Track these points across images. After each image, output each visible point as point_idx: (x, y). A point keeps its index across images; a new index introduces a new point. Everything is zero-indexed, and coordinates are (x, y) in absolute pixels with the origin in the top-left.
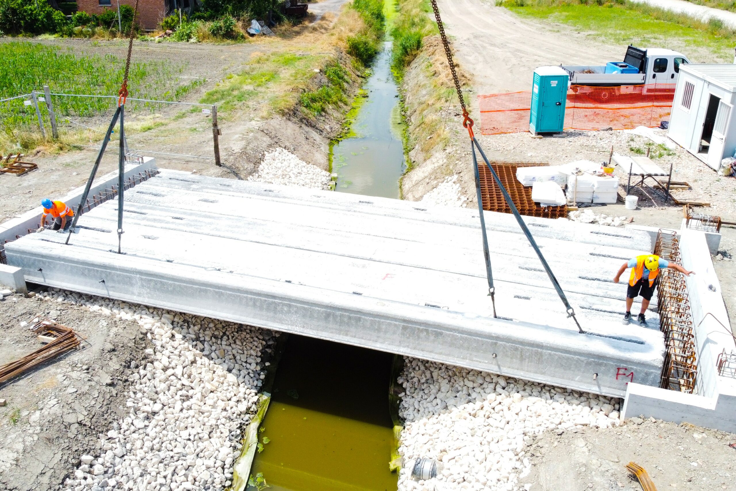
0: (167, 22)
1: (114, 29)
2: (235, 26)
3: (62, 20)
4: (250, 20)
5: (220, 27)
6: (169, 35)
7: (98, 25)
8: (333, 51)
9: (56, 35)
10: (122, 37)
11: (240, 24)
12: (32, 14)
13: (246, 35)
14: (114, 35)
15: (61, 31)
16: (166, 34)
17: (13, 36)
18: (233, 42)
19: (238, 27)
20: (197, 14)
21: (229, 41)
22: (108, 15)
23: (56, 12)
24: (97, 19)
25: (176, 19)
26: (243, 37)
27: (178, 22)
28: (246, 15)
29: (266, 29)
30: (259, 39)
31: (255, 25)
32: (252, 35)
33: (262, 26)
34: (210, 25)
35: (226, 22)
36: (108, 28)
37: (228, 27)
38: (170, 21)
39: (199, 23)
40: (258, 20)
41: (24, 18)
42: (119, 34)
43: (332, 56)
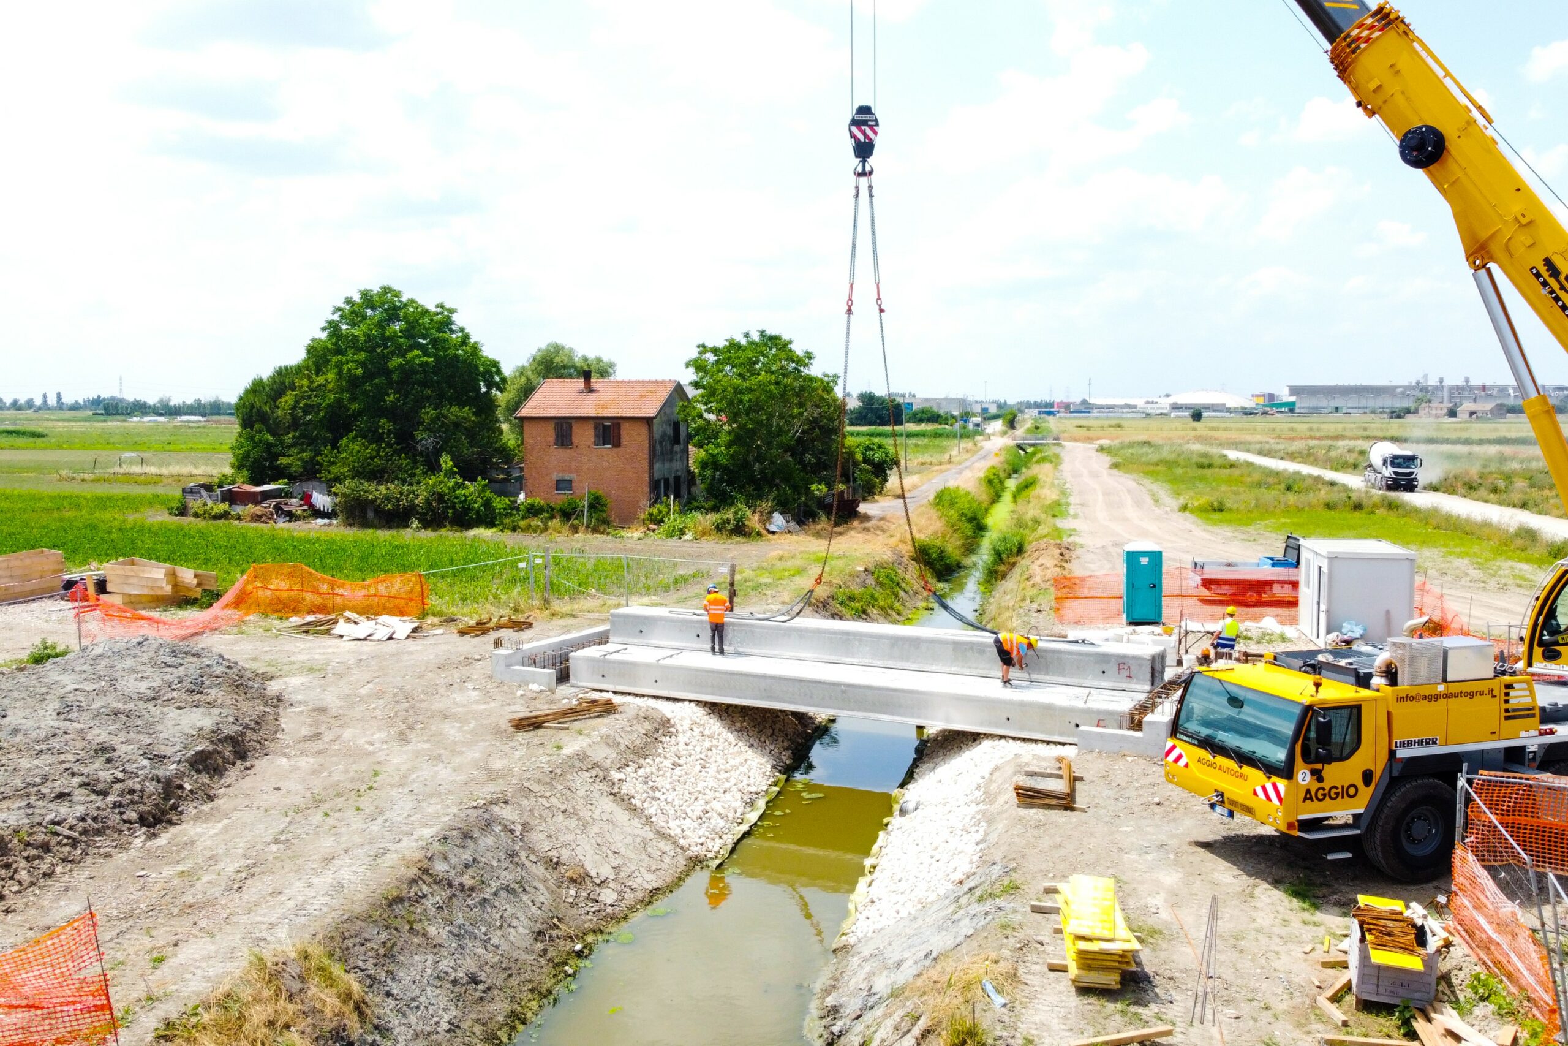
0: (651, 515)
1: (576, 522)
2: (749, 520)
3: (505, 509)
4: (771, 513)
5: (728, 520)
6: (654, 531)
7: (552, 517)
8: (889, 553)
9: (494, 530)
10: (586, 532)
11: (756, 517)
12: (465, 500)
13: (764, 532)
14: (575, 529)
15: (502, 523)
16: (649, 529)
17: (434, 530)
18: (745, 540)
19: (754, 521)
20: (695, 504)
21: (739, 539)
22: (570, 504)
23: (498, 499)
24: (553, 509)
25: (665, 510)
26: (759, 534)
27: (668, 513)
28: (765, 505)
29: (793, 525)
30: (782, 537)
31: (778, 520)
32: (774, 533)
33: (787, 522)
34: (713, 518)
35: (736, 513)
36: (568, 519)
37: (739, 520)
38: (655, 511)
39: (698, 515)
40: (781, 513)
41: (453, 507)
42: (582, 529)
43: (885, 557)
